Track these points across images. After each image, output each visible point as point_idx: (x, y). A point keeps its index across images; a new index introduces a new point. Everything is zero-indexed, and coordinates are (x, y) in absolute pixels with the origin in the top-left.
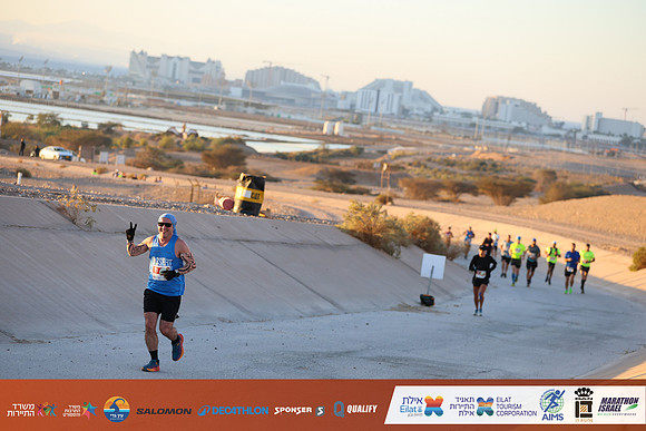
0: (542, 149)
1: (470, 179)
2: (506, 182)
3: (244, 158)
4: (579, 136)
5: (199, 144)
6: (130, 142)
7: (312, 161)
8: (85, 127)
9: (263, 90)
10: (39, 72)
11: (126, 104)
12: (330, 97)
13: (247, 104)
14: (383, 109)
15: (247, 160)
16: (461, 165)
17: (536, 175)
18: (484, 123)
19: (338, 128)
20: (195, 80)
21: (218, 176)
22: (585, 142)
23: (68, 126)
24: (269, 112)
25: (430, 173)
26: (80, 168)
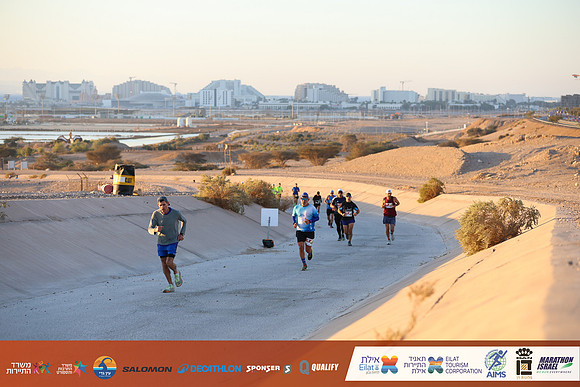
0: (344, 120)
1: (292, 148)
2: (319, 148)
3: (119, 152)
4: (370, 106)
5: (83, 146)
6: (30, 151)
7: (171, 149)
9: (127, 99)
11: (24, 122)
12: (180, 99)
13: (116, 112)
14: (220, 103)
15: (121, 154)
16: (284, 139)
17: (341, 140)
18: (298, 105)
19: (188, 121)
20: (75, 98)
21: (100, 169)
22: (375, 111)
24: (134, 116)
25: (261, 147)
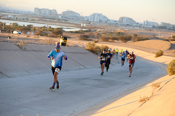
0: (134, 29)
1: (116, 36)
2: (125, 37)
3: (62, 33)
4: (142, 26)
5: (51, 29)
6: (35, 29)
7: (78, 33)
8: (24, 26)
9: (66, 16)
10: (13, 13)
11: (34, 20)
12: (83, 18)
13: (63, 20)
14: (95, 20)
15: (63, 33)
16: (114, 33)
17: (132, 35)
18: (120, 23)
19: (85, 25)
20: (50, 14)
21: (56, 37)
22: (144, 27)
23: (20, 26)
24: (68, 22)
25: (107, 35)
26: (23, 36)
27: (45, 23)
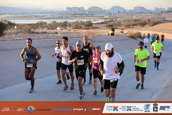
0: (146, 16)
1: (134, 23)
2: (142, 23)
3: (92, 25)
4: (153, 12)
5: (82, 23)
6: (70, 24)
7: (105, 24)
8: (61, 23)
9: (92, 11)
10: (50, 13)
11: (67, 17)
12: (105, 11)
13: (89, 14)
14: (115, 12)
16: (132, 21)
17: (146, 21)
18: (135, 12)
19: (107, 17)
20: (79, 11)
23: (58, 23)
24: (94, 15)
25: (126, 23)
26: (64, 31)
27: (77, 18)
